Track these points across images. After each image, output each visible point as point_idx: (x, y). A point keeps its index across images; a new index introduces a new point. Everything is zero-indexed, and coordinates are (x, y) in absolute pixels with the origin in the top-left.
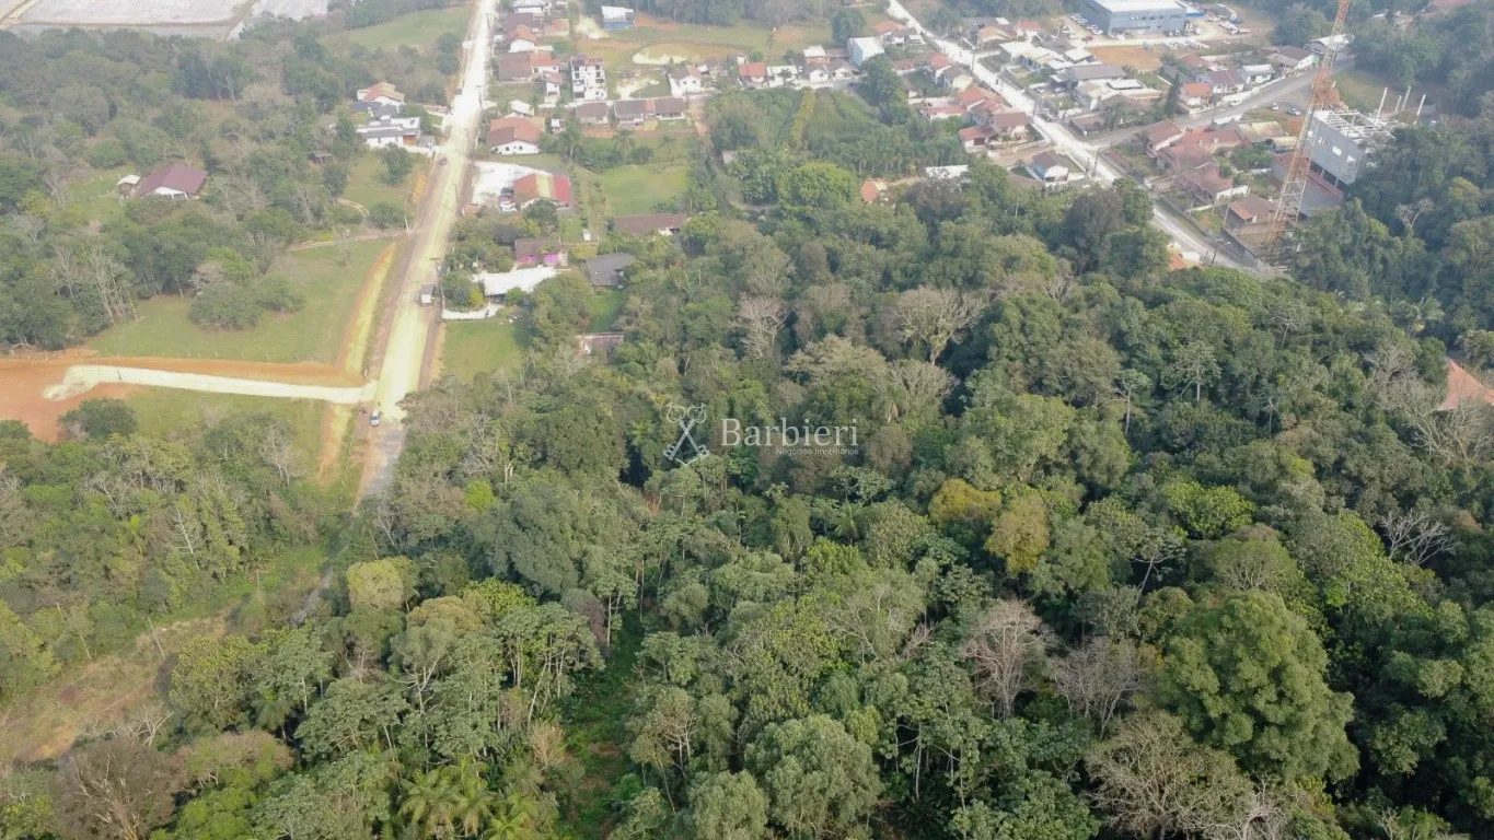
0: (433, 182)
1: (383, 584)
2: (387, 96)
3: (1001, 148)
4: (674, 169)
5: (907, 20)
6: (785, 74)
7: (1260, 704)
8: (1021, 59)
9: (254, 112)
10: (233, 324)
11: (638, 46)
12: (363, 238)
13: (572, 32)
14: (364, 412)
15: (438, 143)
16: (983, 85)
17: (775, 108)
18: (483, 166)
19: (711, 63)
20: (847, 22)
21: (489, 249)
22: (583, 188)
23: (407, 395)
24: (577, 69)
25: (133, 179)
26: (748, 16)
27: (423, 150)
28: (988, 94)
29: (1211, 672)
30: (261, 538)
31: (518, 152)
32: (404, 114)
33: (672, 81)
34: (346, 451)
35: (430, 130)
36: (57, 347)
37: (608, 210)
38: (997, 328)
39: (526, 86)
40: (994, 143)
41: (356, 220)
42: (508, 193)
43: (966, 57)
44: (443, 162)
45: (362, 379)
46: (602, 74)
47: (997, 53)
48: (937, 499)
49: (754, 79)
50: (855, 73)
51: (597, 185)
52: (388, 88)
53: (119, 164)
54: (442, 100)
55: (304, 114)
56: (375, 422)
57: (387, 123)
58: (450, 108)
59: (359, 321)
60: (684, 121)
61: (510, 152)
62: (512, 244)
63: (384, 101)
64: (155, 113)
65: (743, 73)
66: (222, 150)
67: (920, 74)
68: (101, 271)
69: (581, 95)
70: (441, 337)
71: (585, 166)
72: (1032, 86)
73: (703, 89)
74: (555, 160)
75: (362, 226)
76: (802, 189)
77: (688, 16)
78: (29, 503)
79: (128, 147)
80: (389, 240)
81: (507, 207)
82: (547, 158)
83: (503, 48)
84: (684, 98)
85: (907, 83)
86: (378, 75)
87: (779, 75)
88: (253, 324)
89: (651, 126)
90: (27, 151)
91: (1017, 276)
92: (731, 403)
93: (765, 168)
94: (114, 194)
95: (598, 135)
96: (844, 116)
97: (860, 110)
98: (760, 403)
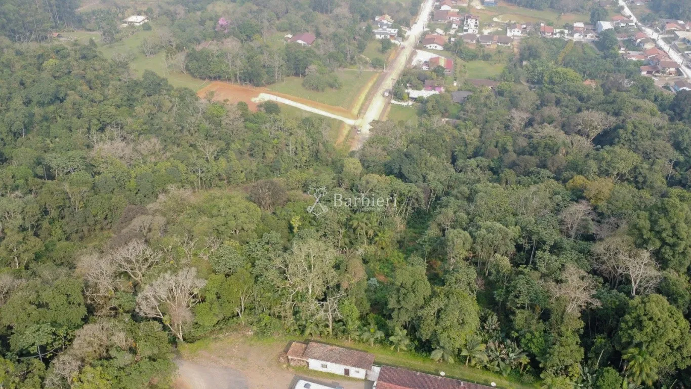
0: (398, 55)
1: (355, 166)
2: (387, 20)
3: (660, 76)
4: (500, 65)
5: (631, 16)
6: (562, 33)
7: (664, 235)
8: (684, 39)
9: (337, 18)
10: (316, 89)
11: (496, 14)
12: (367, 70)
13: (469, 5)
14: (355, 128)
15: (403, 41)
16: (660, 48)
17: (553, 47)
18: (419, 52)
19: (528, 24)
20: (599, 14)
21: (415, 81)
22: (458, 66)
23: (373, 120)
24: (467, 19)
25: (290, 36)
26: (551, 6)
27: (396, 42)
28: (661, 52)
29: (648, 222)
30: (313, 159)
31: (434, 48)
32: (392, 27)
33: (508, 30)
34: (346, 140)
35: (401, 35)
36: (257, 85)
37: (467, 76)
38: (621, 131)
39: (443, 24)
40: (657, 74)
41: (366, 63)
42: (426, 63)
43: (655, 36)
44: (403, 48)
45: (357, 117)
46: (478, 23)
47: (673, 36)
48: (570, 181)
49: (546, 33)
50: (596, 37)
51: (464, 66)
52: (388, 17)
53: (286, 31)
54: (408, 26)
55: (354, 21)
56: (359, 132)
57: (385, 30)
58: (410, 28)
59: (360, 98)
60: (509, 47)
61: (431, 48)
62: (424, 81)
63: (385, 22)
64: (302, 13)
65: (542, 30)
66: (323, 30)
67: (629, 41)
68: (278, 62)
69: (466, 31)
70: (389, 109)
71: (461, 58)
72: (686, 52)
73: (522, 35)
74: (449, 54)
75: (368, 65)
76: (554, 78)
77: (523, 4)
78: (245, 128)
79: (290, 24)
80: (376, 72)
81: (425, 68)
82: (446, 53)
83: (437, 8)
84: (512, 38)
85: (621, 44)
86: (385, 11)
87: (559, 32)
88: (323, 90)
89: (494, 47)
90: (258, 20)
91: (638, 114)
92: (497, 142)
93: (540, 69)
94: (283, 40)
95: (470, 47)
96: (585, 54)
97: (594, 52)
98: (508, 143)
